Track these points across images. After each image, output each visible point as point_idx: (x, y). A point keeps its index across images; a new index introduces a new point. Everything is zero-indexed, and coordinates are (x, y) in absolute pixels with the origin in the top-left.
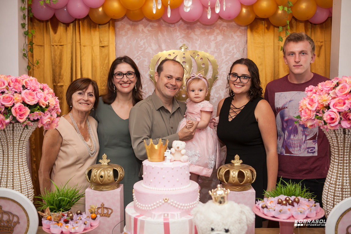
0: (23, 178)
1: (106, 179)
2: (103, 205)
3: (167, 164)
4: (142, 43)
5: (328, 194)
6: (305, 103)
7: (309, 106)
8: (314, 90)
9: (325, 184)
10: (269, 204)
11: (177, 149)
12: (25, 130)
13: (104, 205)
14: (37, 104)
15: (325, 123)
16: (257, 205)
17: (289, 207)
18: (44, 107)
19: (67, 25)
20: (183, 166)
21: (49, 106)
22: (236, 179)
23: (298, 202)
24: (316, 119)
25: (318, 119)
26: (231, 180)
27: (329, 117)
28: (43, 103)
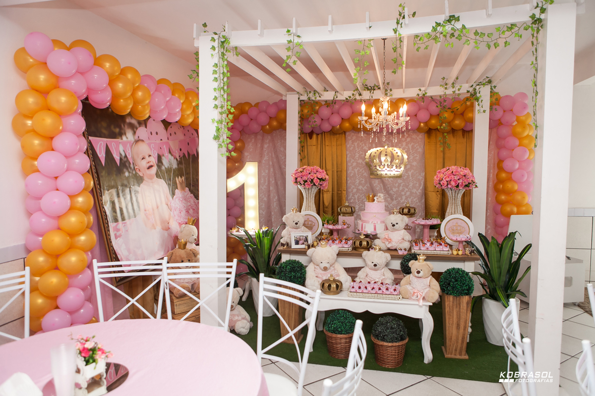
1: (348, 211)
3: (375, 203)
11: (379, 197)
12: (316, 189)
14: (321, 178)
15: (441, 186)
17: (428, 221)
19: (318, 134)
22: (407, 212)
24: (438, 184)
26: (404, 212)
28: (324, 178)
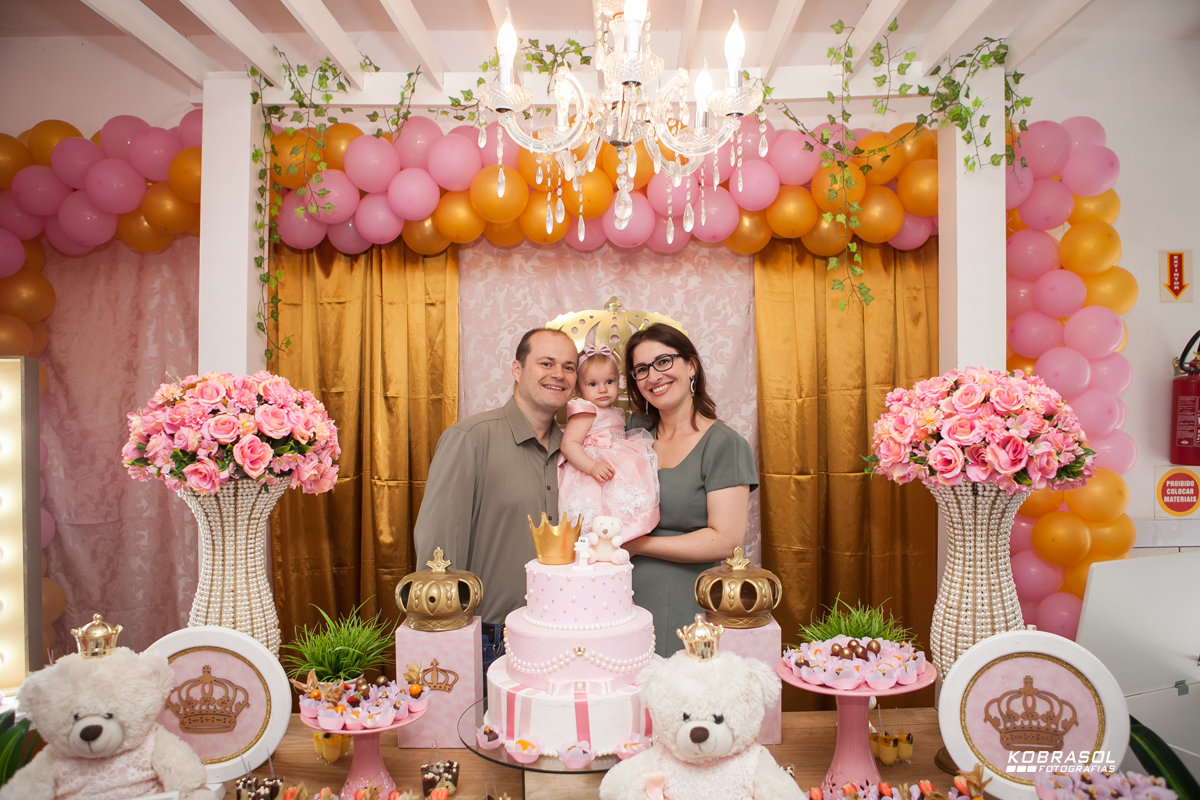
0: (256, 603)
1: (442, 605)
2: (435, 664)
3: (580, 568)
4: (519, 296)
5: (943, 630)
6: (886, 427)
7: (895, 435)
8: (906, 399)
9: (936, 607)
10: (811, 657)
11: (603, 536)
12: (261, 496)
13: (437, 664)
14: (290, 437)
15: (933, 472)
16: (784, 659)
17: (859, 662)
18: (304, 442)
19: (353, 258)
20: (618, 574)
21: (315, 440)
22: (738, 602)
23: (877, 652)
24: (912, 463)
25: (916, 462)
26: (725, 602)
27: (939, 458)
28: (302, 434)
